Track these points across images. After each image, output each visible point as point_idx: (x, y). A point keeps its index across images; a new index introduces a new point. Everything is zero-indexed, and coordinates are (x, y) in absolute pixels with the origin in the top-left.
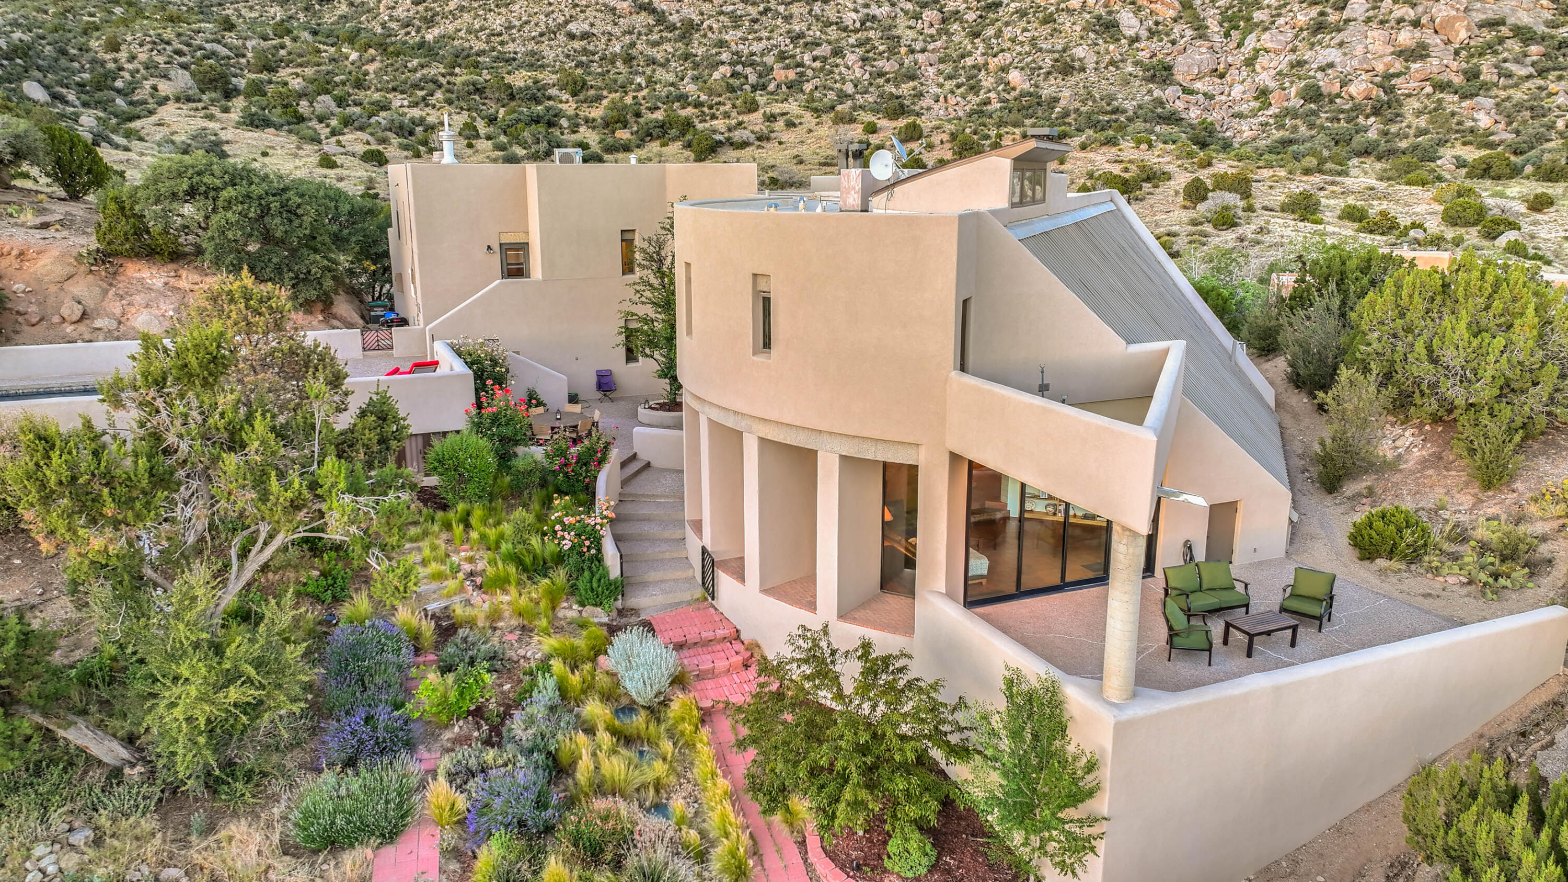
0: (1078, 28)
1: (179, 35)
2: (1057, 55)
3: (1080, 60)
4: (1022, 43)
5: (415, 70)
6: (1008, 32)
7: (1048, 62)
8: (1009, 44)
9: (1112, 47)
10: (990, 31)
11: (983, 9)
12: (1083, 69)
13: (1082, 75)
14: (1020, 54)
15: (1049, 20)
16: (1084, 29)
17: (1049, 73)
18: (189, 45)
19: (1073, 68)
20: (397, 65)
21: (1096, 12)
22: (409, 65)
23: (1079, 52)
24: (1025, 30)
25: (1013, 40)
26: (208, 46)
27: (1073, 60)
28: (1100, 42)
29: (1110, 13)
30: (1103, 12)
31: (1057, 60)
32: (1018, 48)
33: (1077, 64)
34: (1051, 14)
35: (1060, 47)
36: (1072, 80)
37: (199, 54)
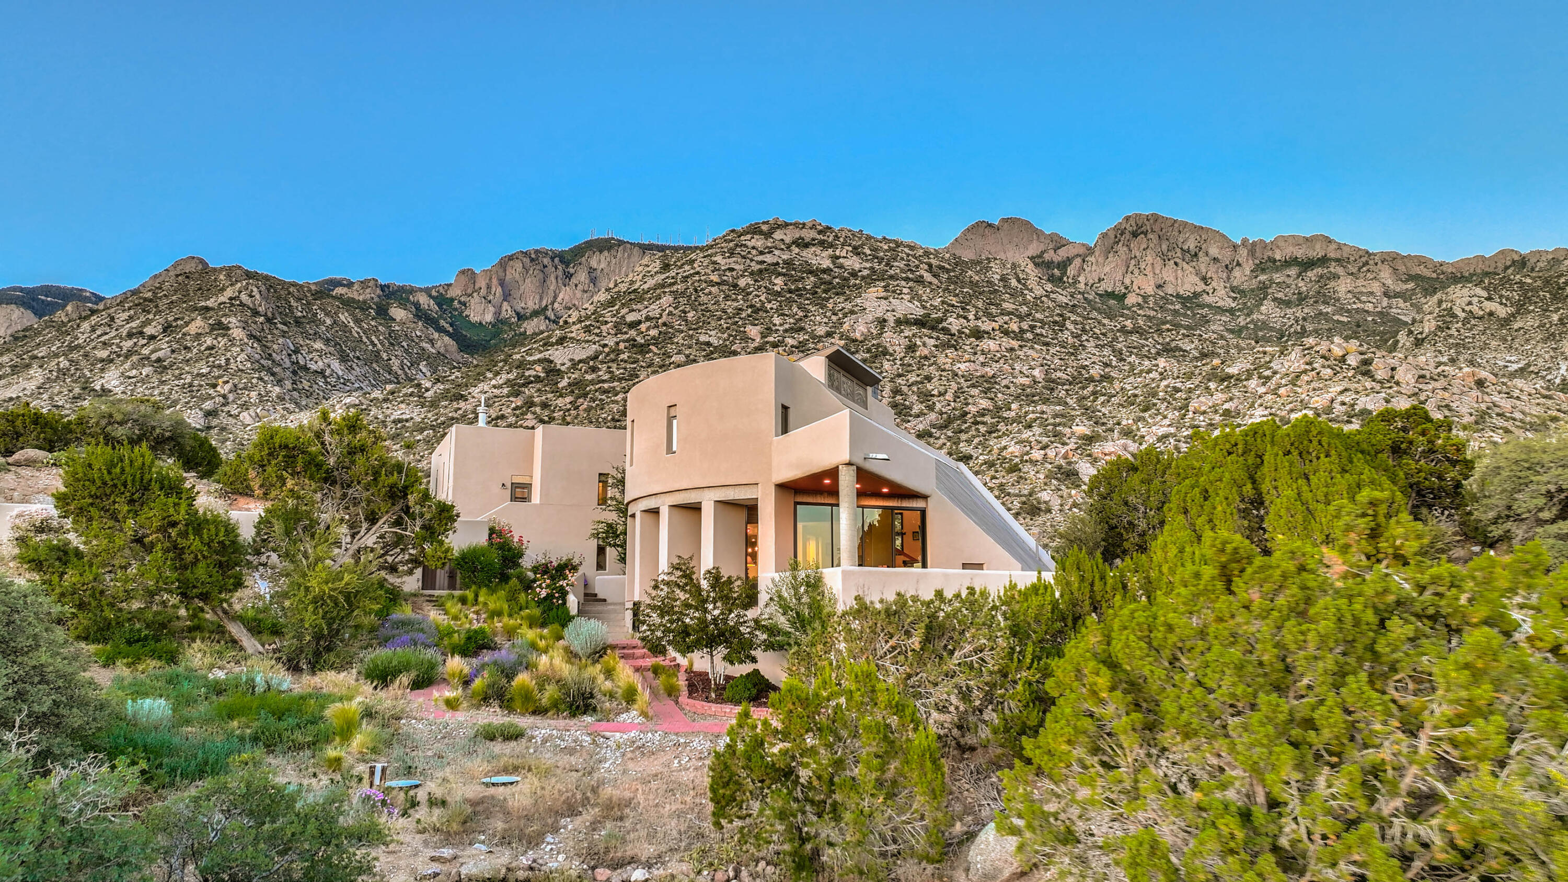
0: (1042, 476)
2: (1024, 499)
3: (1045, 502)
7: (1017, 504)
9: (1073, 492)
12: (1049, 511)
13: (1049, 516)
15: (1014, 469)
16: (1046, 477)
19: (1039, 509)
21: (1057, 463)
23: (1045, 496)
24: (993, 478)
27: (1039, 503)
28: (1063, 487)
29: (1069, 463)
30: (1063, 462)
31: (1024, 503)
33: (1043, 506)
34: (1016, 465)
35: (1026, 492)
36: (1040, 520)
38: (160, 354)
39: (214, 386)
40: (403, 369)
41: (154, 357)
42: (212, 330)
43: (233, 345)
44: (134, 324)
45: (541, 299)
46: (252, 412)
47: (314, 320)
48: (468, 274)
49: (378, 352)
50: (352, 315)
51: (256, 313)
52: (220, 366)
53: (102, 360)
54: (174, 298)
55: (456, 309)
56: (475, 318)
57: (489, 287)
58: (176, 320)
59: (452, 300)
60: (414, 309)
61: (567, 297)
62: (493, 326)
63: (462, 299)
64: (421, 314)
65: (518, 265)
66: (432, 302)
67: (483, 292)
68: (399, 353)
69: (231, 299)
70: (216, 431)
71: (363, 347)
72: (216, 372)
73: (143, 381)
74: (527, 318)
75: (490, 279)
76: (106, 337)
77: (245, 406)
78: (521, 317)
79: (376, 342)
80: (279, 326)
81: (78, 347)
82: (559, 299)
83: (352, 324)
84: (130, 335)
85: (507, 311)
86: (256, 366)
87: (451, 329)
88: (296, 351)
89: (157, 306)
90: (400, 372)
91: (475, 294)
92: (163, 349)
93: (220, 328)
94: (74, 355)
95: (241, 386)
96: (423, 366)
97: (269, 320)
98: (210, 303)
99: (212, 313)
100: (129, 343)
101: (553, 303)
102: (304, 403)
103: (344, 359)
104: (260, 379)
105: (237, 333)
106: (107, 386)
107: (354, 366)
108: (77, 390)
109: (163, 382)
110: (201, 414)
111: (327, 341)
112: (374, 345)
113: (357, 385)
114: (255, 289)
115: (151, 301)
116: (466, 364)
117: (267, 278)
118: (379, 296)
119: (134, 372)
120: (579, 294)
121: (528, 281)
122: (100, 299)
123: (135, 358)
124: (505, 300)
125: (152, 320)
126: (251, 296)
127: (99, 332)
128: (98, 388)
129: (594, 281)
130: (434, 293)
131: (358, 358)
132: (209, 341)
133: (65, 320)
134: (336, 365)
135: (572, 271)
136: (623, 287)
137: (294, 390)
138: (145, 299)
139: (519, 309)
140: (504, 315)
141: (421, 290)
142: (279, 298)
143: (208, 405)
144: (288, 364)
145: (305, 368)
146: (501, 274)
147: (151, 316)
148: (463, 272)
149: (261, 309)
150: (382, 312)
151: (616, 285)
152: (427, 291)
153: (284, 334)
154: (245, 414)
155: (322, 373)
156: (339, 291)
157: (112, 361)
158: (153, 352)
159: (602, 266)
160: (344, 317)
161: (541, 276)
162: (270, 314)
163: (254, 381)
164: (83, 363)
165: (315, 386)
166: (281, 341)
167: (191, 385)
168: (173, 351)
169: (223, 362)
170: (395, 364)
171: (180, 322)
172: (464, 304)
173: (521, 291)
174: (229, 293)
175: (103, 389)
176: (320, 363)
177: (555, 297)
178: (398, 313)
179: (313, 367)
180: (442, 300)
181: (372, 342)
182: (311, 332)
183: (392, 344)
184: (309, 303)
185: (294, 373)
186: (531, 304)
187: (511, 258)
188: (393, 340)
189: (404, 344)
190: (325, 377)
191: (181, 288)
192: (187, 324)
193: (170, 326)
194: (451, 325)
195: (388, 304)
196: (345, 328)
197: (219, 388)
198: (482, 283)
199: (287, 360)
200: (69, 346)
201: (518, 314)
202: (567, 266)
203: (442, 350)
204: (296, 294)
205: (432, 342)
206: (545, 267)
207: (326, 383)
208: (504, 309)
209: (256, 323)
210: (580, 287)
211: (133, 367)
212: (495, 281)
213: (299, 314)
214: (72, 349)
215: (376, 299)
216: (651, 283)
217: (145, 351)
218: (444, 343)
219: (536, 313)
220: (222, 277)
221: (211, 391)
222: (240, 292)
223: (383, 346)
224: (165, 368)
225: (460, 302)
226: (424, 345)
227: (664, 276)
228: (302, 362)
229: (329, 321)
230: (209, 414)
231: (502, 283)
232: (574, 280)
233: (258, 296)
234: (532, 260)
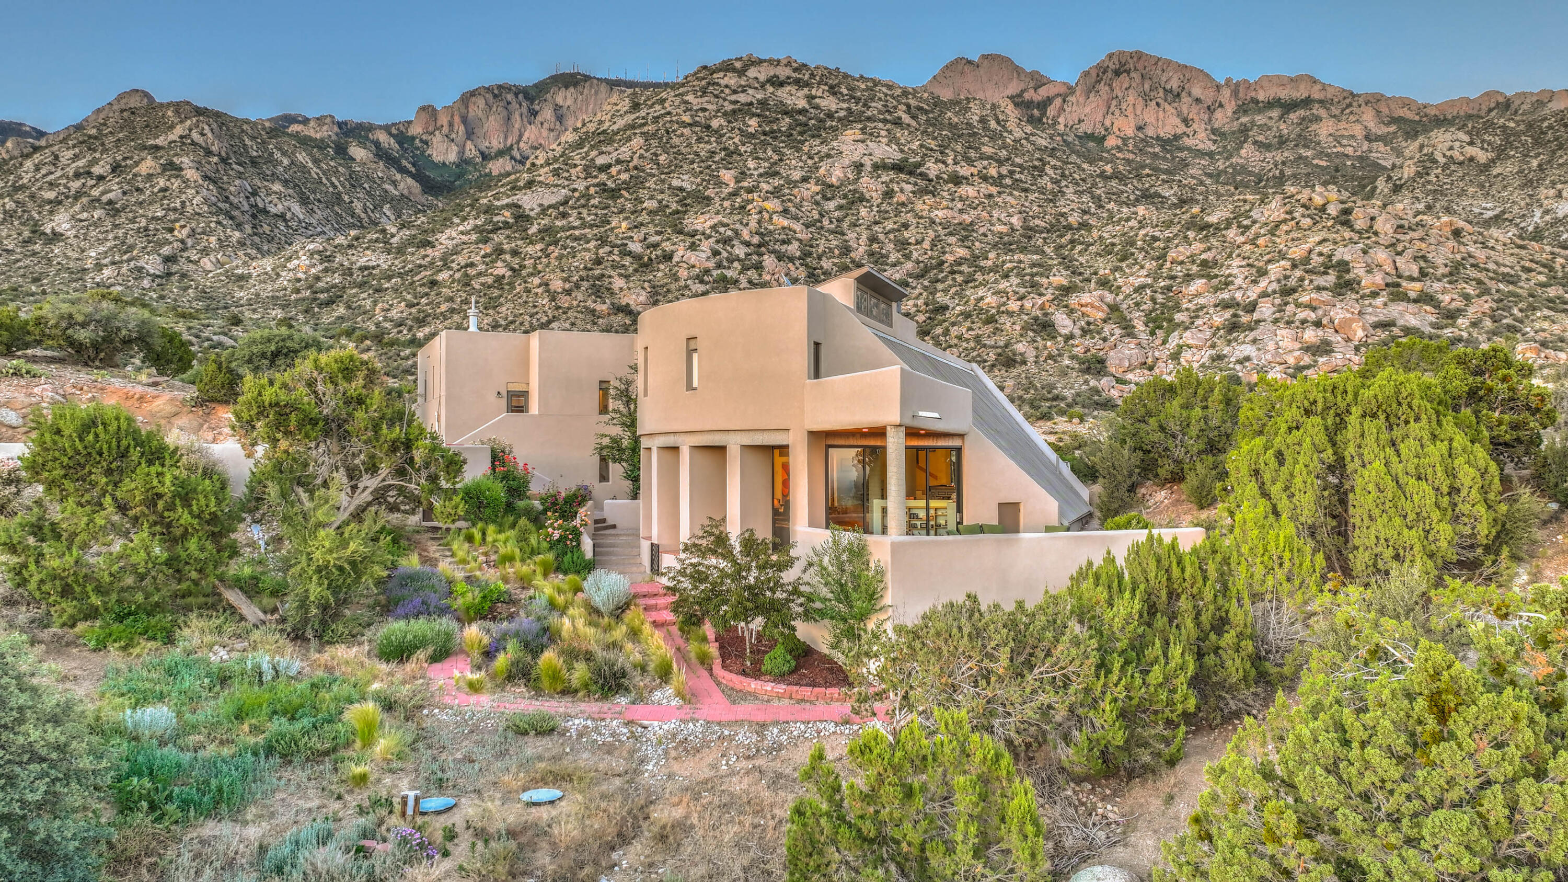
0: (1018, 327)
1: (190, 328)
2: (999, 350)
3: (1021, 354)
4: (967, 340)
5: (407, 358)
6: (954, 331)
7: (992, 356)
8: (955, 341)
9: (1049, 343)
10: (939, 330)
11: (932, 311)
12: (1024, 362)
13: (1024, 368)
14: (966, 349)
15: (991, 320)
16: (1022, 328)
17: (993, 366)
18: (197, 337)
19: (1015, 361)
20: (391, 354)
21: (1033, 314)
22: (402, 354)
23: (1020, 347)
24: (970, 329)
25: (959, 338)
26: (215, 338)
27: (1014, 355)
28: (1039, 339)
29: (1046, 315)
30: (1039, 313)
31: (1000, 355)
32: (964, 345)
33: (1018, 358)
34: (993, 316)
35: (1002, 344)
36: (1015, 372)
37: (206, 344)
38: (111, 196)
39: (171, 230)
40: (366, 212)
41: (105, 199)
42: (164, 170)
43: (188, 187)
44: (80, 163)
45: (506, 138)
46: (212, 257)
47: (271, 160)
48: (429, 111)
49: (339, 194)
50: (310, 154)
51: (209, 153)
52: (175, 209)
53: (50, 202)
54: (121, 135)
55: (417, 148)
56: (437, 157)
57: (451, 125)
58: (125, 159)
59: (413, 138)
60: (373, 148)
61: (533, 136)
62: (457, 166)
63: (424, 137)
64: (381, 154)
65: (481, 102)
66: (392, 141)
67: (445, 130)
68: (361, 195)
69: (181, 137)
70: (176, 277)
71: (324, 189)
72: (172, 216)
73: (95, 225)
74: (492, 159)
75: (452, 116)
76: (52, 177)
77: (205, 252)
78: (485, 157)
79: (337, 183)
80: (234, 166)
81: (23, 188)
82: (525, 138)
83: (310, 164)
84: (77, 175)
85: (471, 151)
86: (214, 209)
87: (413, 170)
88: (255, 194)
89: (103, 144)
90: (363, 215)
91: (437, 133)
92: (114, 190)
93: (172, 168)
94: (20, 196)
95: (199, 230)
96: (386, 209)
97: (224, 160)
98: (160, 141)
99: (162, 153)
100: (76, 185)
101: (518, 142)
102: (266, 248)
103: (304, 201)
104: (219, 223)
105: (191, 174)
106: (58, 229)
107: (315, 208)
108: (26, 234)
109: (116, 226)
110: (159, 260)
111: (286, 183)
112: (335, 187)
113: (319, 229)
114: (206, 127)
115: (96, 138)
116: (430, 207)
117: (218, 115)
118: (337, 134)
119: (85, 215)
120: (545, 133)
121: (491, 118)
122: (41, 134)
123: (85, 200)
124: (468, 138)
125: (100, 159)
126: (203, 135)
127: (43, 172)
128: (48, 231)
129: (560, 118)
130: (394, 131)
131: (319, 201)
132: (162, 183)
133: (6, 156)
134: (296, 208)
135: (537, 108)
136: (591, 127)
137: (255, 234)
138: (90, 137)
139: (483, 148)
140: (468, 154)
141: (380, 127)
142: (232, 136)
143: (166, 250)
144: (246, 207)
145: (265, 211)
146: (463, 110)
147: (97, 155)
148: (423, 109)
149: (215, 149)
150: (341, 151)
151: (584, 124)
152: (387, 128)
153: (240, 175)
154: (205, 260)
155: (282, 216)
156: (294, 128)
157: (60, 203)
158: (103, 193)
159: (569, 102)
160: (302, 157)
161: (505, 113)
162: (223, 154)
163: (213, 225)
164: (30, 205)
165: (276, 231)
166: (237, 182)
167: (146, 229)
168: (124, 193)
169: (178, 205)
170: (358, 206)
171: (129, 162)
172: (426, 142)
173: (485, 129)
174: (179, 130)
175: (54, 232)
176: (280, 206)
177: (521, 136)
178: (358, 152)
179: (273, 210)
180: (403, 138)
181: (332, 184)
182: (268, 173)
183: (354, 186)
184: (264, 142)
185: (254, 216)
186: (496, 143)
187: (473, 94)
188: (354, 181)
189: (366, 185)
190: (285, 220)
191: (127, 125)
192: (137, 164)
193: (120, 166)
194: (414, 165)
195: (347, 142)
196: (303, 168)
197: (176, 233)
198: (443, 120)
199: (245, 203)
200: (13, 186)
201: (482, 153)
202: (532, 103)
203: (406, 192)
204: (250, 132)
205: (394, 183)
206: (509, 103)
207: (288, 227)
208: (468, 148)
209: (209, 163)
210: (546, 125)
211: (83, 210)
212: (457, 119)
213: (255, 154)
214: (17, 189)
215: (334, 138)
216: (621, 123)
217: (95, 193)
218: (408, 184)
219: (501, 153)
220: (170, 113)
221: (168, 236)
222: (190, 130)
223: (344, 187)
224: (118, 211)
225: (421, 141)
226: (386, 186)
227: (633, 116)
228: (261, 205)
229: (286, 162)
230: (168, 260)
231: (464, 120)
232: (539, 118)
233: (210, 135)
234: (495, 96)
